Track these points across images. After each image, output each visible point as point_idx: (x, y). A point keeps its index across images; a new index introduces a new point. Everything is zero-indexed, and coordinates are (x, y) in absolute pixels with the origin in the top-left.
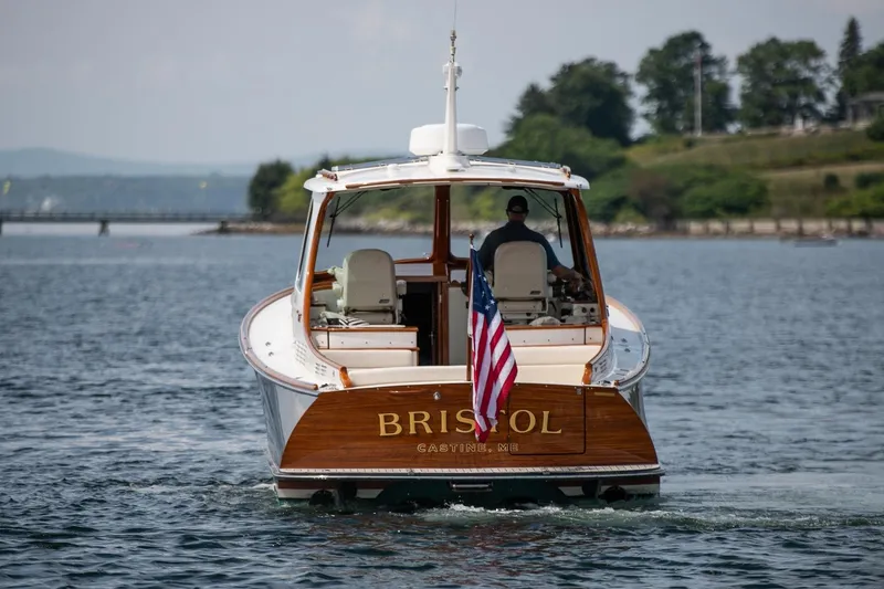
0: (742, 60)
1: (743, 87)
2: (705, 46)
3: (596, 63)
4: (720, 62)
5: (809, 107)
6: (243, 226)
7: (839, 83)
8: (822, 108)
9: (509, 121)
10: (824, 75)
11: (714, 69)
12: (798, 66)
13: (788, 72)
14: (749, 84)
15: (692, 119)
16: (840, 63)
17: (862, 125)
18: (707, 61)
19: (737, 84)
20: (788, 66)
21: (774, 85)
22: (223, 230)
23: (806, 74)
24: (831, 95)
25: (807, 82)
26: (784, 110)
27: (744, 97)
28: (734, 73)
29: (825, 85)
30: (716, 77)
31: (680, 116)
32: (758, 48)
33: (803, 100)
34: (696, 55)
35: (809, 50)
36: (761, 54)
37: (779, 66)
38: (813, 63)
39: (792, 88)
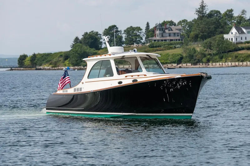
0: (125, 31)
1: (125, 37)
2: (117, 28)
3: (93, 32)
4: (120, 31)
5: (139, 41)
6: (16, 69)
7: (145, 36)
8: (142, 41)
9: (71, 45)
10: (142, 34)
11: (119, 33)
12: (137, 32)
13: (134, 33)
14: (126, 36)
15: (114, 44)
16: (145, 31)
17: (148, 44)
18: (117, 31)
19: (124, 36)
20: (134, 32)
21: (132, 36)
22: (12, 70)
23: (138, 34)
24: (144, 38)
25: (139, 35)
26: (134, 41)
27: (125, 39)
28: (123, 34)
29: (142, 36)
30: (119, 34)
31: (112, 43)
32: (128, 28)
33: (138, 39)
34: (115, 30)
35: (139, 29)
36: (129, 29)
37: (133, 32)
38: (140, 31)
39: (135, 37)
